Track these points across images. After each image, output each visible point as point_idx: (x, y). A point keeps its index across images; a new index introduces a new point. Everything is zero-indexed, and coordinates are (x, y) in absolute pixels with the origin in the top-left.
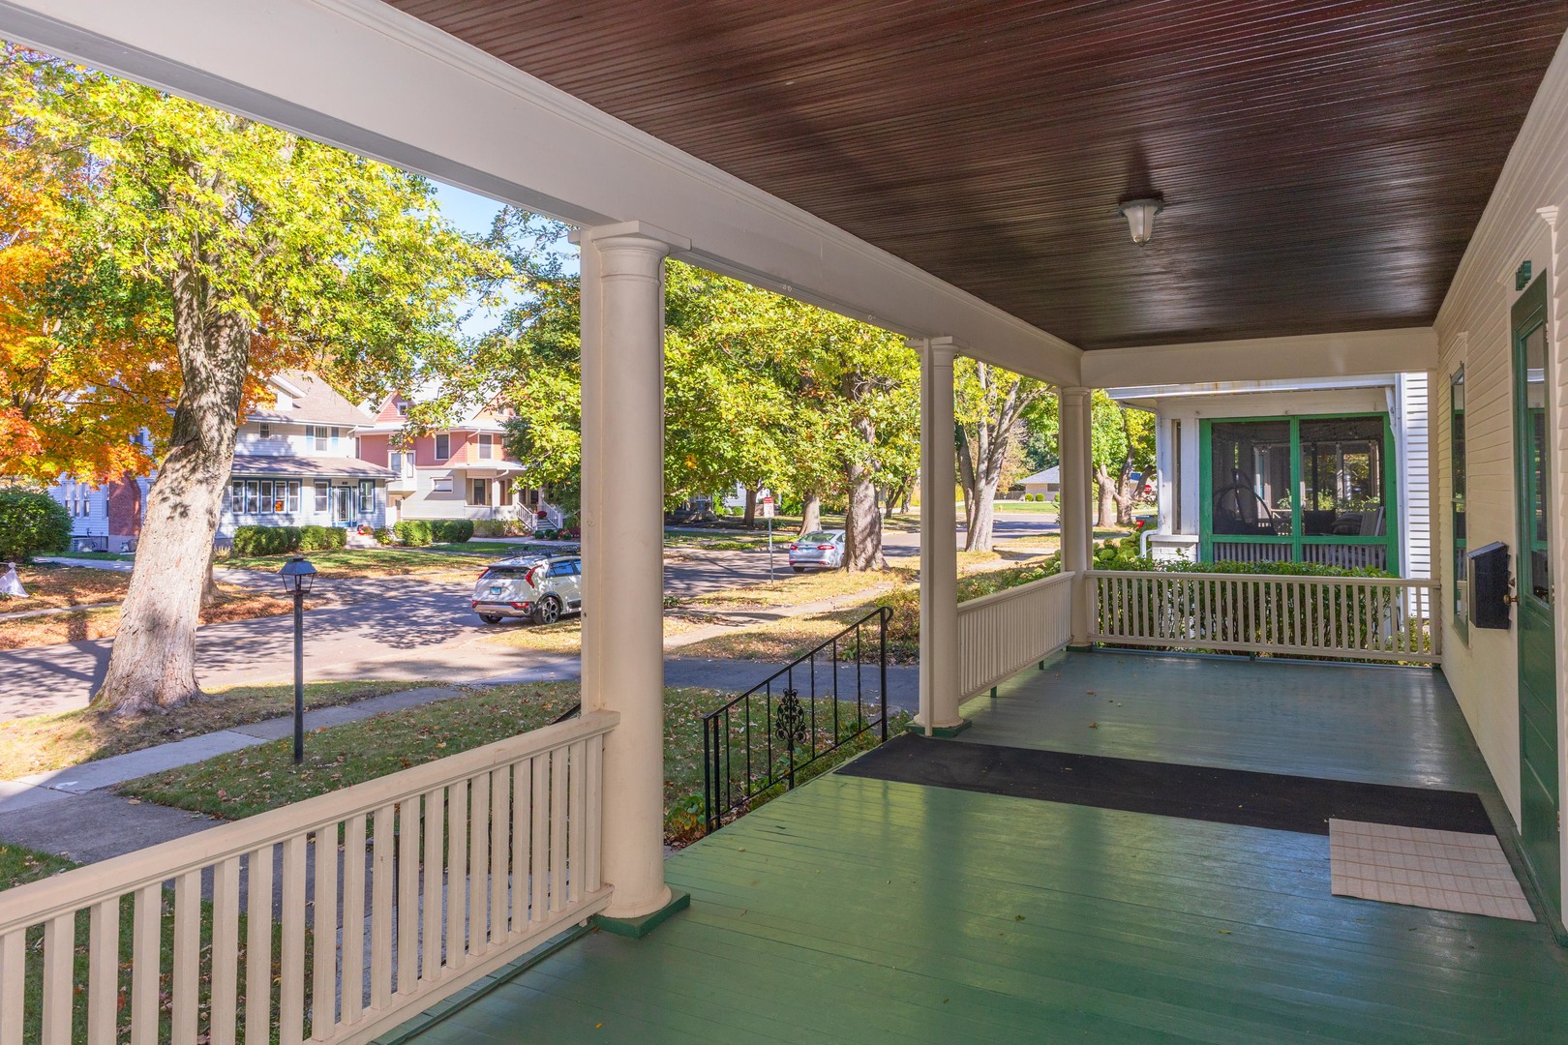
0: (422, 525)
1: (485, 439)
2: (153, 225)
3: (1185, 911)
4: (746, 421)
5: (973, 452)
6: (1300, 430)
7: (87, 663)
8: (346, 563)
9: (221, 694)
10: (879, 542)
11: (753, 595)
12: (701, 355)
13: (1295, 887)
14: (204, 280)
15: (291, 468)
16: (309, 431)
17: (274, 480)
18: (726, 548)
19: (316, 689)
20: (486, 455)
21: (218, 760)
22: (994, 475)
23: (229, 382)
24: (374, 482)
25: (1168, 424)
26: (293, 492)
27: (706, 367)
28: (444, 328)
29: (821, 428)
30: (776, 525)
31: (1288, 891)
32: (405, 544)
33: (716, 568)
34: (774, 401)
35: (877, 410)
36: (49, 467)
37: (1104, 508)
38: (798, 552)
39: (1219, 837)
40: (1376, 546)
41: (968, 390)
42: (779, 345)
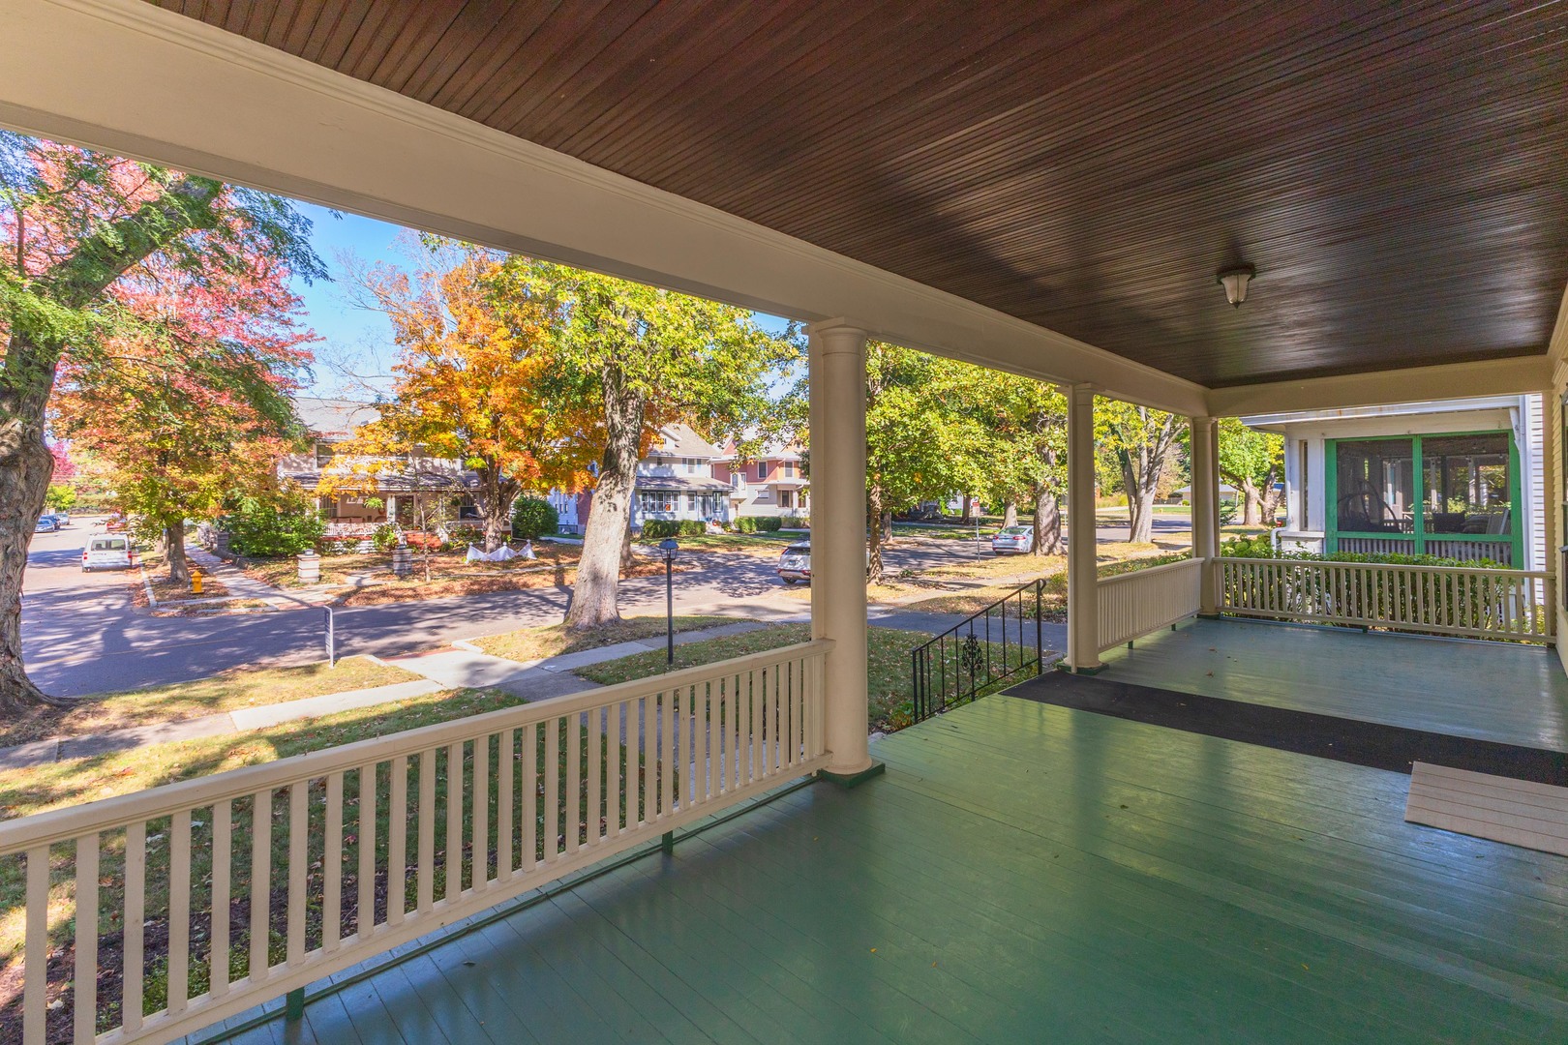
0: (749, 520)
1: (789, 464)
2: (591, 340)
3: (1265, 818)
4: (956, 451)
5: (1136, 470)
6: (1423, 446)
7: (564, 599)
8: (706, 543)
9: (632, 620)
10: (1059, 535)
11: (964, 570)
12: (924, 406)
13: (1370, 811)
14: (619, 371)
15: (673, 484)
16: (684, 461)
17: (665, 491)
18: (948, 537)
19: (684, 620)
20: (789, 475)
21: (628, 659)
22: (1153, 486)
23: (634, 432)
24: (722, 493)
25: (1296, 444)
26: (675, 500)
27: (928, 413)
28: (759, 393)
29: (1011, 455)
30: (983, 522)
31: (1364, 813)
32: (740, 532)
33: (940, 551)
34: (976, 434)
35: (1055, 441)
36: (545, 485)
37: (1250, 511)
38: (999, 541)
39: (1305, 766)
40: (1501, 543)
41: (1130, 422)
42: (980, 396)
